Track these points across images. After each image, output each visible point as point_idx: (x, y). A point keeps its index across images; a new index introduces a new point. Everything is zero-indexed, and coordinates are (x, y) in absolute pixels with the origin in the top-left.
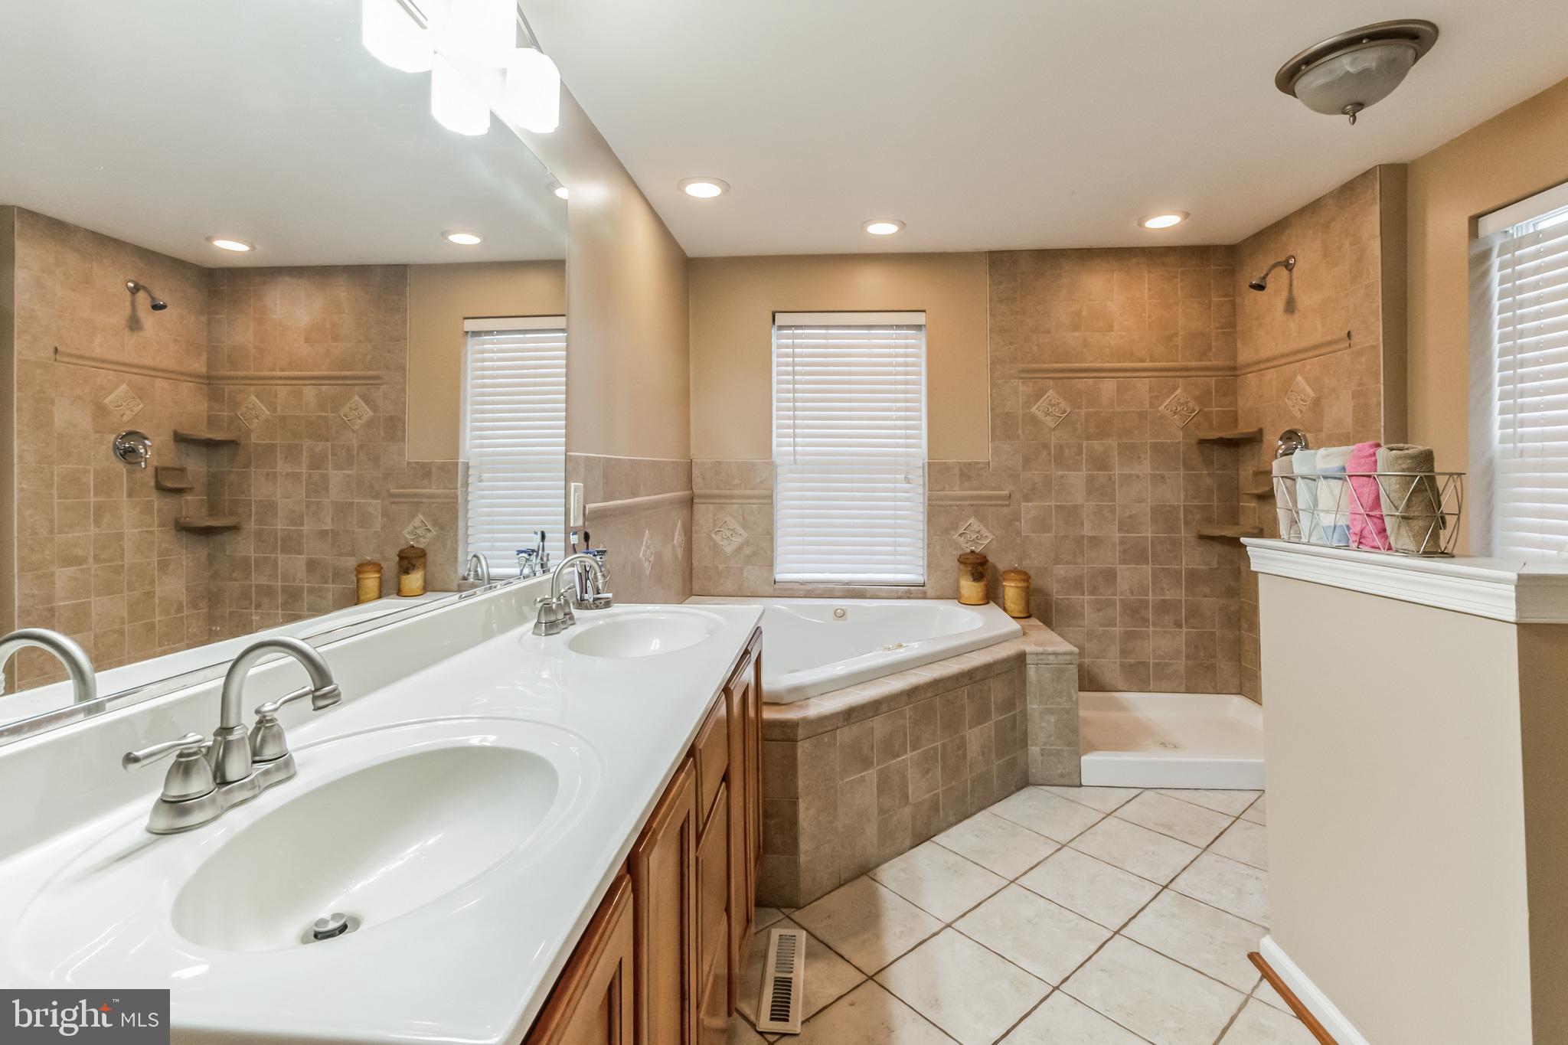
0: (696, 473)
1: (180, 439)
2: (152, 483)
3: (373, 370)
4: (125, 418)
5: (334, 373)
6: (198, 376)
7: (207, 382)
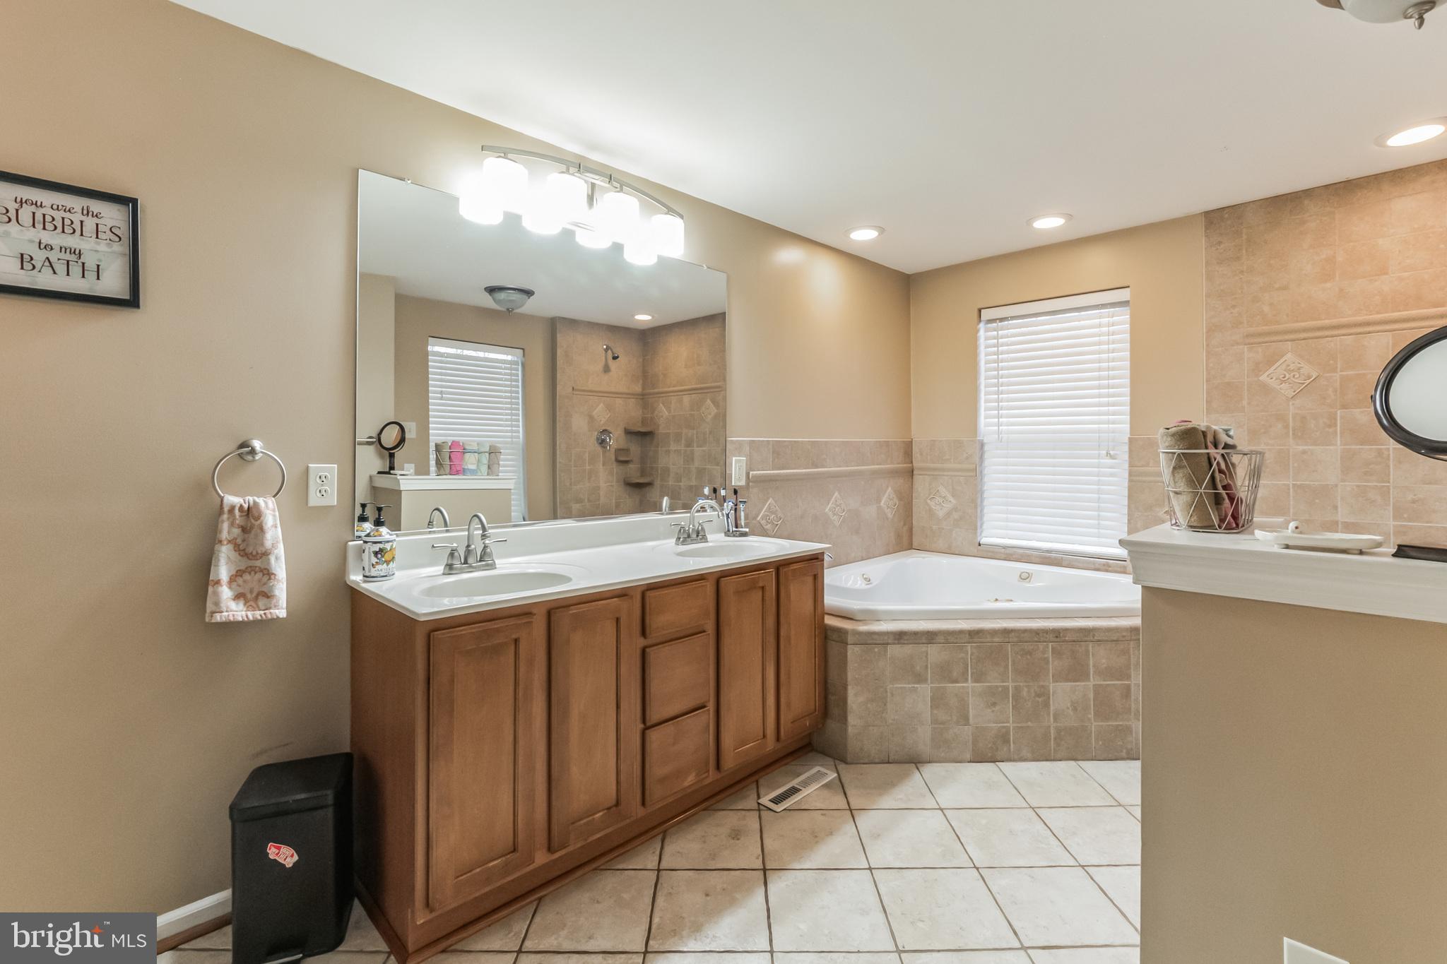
0: (915, 449)
1: (628, 432)
2: (613, 458)
3: (718, 382)
4: (602, 422)
5: (698, 386)
6: (638, 395)
7: (641, 397)
